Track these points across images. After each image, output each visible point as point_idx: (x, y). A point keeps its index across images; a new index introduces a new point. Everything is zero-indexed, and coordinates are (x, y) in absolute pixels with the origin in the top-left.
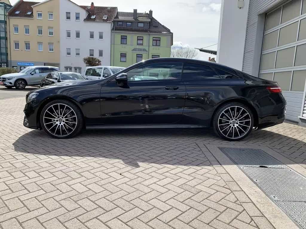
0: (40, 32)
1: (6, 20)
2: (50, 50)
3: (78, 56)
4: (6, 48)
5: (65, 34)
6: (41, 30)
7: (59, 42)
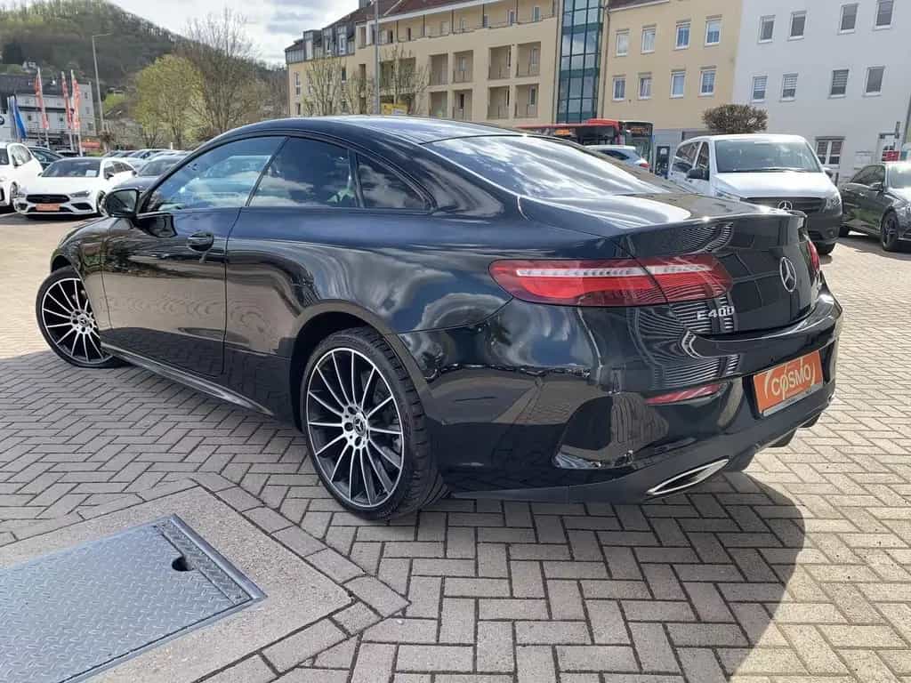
0: (683, 37)
1: (601, 21)
2: (704, 90)
3: (790, 98)
4: (595, 98)
5: (757, 30)
6: (687, 32)
7: (732, 61)
